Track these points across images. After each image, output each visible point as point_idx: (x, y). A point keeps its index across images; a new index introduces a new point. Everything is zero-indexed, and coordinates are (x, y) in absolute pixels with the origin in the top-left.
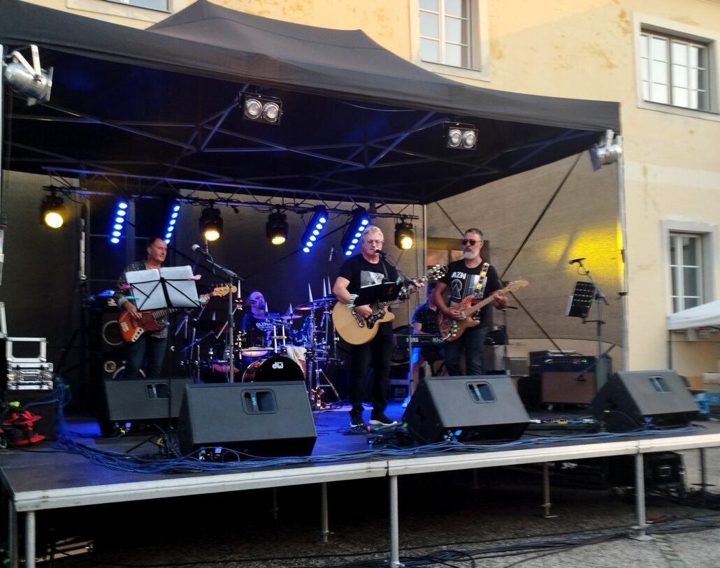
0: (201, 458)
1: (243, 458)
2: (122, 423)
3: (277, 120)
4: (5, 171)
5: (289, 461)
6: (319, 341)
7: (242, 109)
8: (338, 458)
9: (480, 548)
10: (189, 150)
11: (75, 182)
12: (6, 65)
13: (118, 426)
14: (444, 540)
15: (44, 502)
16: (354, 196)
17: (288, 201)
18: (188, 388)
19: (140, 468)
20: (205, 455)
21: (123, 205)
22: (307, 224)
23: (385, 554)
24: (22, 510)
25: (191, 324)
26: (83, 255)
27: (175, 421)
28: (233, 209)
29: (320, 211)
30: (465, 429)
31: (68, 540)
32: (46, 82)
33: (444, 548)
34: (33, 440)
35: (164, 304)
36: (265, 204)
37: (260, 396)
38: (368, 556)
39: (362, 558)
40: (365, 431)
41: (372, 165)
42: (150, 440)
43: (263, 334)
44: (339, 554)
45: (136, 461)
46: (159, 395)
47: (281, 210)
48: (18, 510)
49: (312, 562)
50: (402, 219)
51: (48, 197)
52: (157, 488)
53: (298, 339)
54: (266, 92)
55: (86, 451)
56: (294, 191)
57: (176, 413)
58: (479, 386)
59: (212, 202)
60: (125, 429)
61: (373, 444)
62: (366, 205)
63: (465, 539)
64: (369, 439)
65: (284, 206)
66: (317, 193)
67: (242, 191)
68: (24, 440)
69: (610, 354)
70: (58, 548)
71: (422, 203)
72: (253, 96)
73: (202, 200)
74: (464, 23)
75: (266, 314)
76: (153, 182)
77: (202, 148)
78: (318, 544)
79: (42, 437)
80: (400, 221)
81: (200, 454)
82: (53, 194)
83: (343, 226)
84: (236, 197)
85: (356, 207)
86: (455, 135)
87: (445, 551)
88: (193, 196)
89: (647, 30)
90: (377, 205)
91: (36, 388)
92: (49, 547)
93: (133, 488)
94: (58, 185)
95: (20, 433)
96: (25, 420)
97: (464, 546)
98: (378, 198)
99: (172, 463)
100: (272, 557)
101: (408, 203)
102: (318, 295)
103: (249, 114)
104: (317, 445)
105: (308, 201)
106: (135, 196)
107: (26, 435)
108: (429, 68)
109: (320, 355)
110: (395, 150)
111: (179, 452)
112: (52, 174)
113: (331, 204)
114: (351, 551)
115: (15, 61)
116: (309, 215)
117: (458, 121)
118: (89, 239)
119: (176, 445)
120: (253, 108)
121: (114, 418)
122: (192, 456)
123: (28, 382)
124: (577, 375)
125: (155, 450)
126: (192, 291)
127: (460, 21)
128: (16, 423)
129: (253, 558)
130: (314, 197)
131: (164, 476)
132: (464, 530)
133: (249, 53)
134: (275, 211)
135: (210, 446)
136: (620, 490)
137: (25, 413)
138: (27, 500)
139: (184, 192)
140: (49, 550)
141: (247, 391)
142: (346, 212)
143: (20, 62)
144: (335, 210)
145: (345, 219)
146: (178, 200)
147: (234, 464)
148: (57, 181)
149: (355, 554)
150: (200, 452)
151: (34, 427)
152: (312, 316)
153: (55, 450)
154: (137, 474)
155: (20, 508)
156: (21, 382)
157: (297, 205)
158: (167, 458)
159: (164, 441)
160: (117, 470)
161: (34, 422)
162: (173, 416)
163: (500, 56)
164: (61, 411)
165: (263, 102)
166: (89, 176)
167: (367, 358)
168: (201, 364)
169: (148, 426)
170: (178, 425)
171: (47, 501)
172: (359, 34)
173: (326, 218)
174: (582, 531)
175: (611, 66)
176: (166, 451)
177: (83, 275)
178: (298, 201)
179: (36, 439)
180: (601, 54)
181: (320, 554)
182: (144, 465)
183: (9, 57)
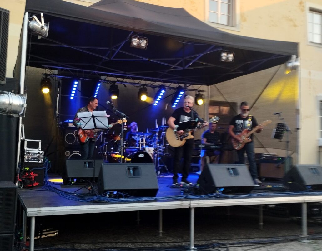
0: (107, 196)
1: (126, 197)
2: (73, 179)
3: (146, 47)
4: (27, 67)
5: (146, 199)
6: (160, 145)
7: (130, 42)
8: (168, 199)
9: (231, 242)
10: (106, 59)
11: (56, 72)
12: (29, 21)
13: (71, 180)
14: (214, 238)
15: (39, 213)
16: (178, 81)
17: (148, 82)
18: (103, 164)
19: (81, 199)
20: (109, 195)
21: (76, 83)
22: (156, 93)
23: (187, 243)
24: (29, 216)
25: (104, 136)
26: (58, 104)
27: (96, 179)
28: (123, 85)
29: (162, 87)
30: (225, 188)
31: (48, 230)
32: (46, 29)
33: (214, 241)
34: (34, 185)
35: (93, 127)
36: (138, 84)
37: (134, 169)
38: (180, 243)
39: (177, 244)
40: (179, 187)
41: (186, 68)
42: (85, 187)
43: (135, 141)
44: (167, 242)
45: (79, 196)
46: (89, 167)
47: (145, 87)
48: (28, 216)
49: (155, 245)
50: (199, 92)
51: (44, 78)
52: (88, 209)
53: (151, 144)
54: (141, 35)
55: (57, 191)
56: (151, 78)
57: (97, 175)
58: (232, 169)
59: (115, 82)
60: (74, 181)
61: (184, 193)
62: (182, 85)
63: (224, 238)
64: (182, 191)
65: (146, 85)
66: (161, 79)
67: (128, 78)
68: (30, 184)
69: (292, 156)
70: (44, 233)
71: (208, 85)
72: (135, 36)
73: (110, 81)
74: (229, 5)
75: (137, 133)
76: (90, 73)
77: (112, 59)
78: (157, 237)
79: (38, 184)
80: (197, 93)
81: (107, 194)
82: (46, 77)
83: (173, 94)
84: (125, 80)
85: (178, 86)
86: (224, 56)
87: (215, 243)
88: (107, 79)
89: (312, 10)
90: (188, 85)
91: (36, 162)
92: (39, 233)
93: (78, 208)
94: (49, 73)
95: (29, 181)
96: (31, 176)
97: (223, 241)
98: (188, 82)
99: (95, 198)
100: (137, 241)
101: (202, 85)
102: (160, 124)
103: (133, 44)
104: (159, 192)
105: (157, 83)
106: (81, 79)
107: (31, 183)
108: (213, 25)
109: (160, 151)
110: (196, 61)
111: (98, 193)
112: (46, 68)
113: (167, 84)
114: (173, 240)
115: (34, 20)
116: (157, 89)
117: (226, 49)
118: (60, 97)
119: (96, 190)
120: (135, 42)
121: (69, 177)
122: (104, 195)
123: (32, 159)
124: (276, 165)
125: (88, 192)
126: (106, 122)
127: (228, 4)
128: (27, 177)
129: (128, 242)
130: (160, 81)
131: (91, 203)
132: (224, 234)
133: (134, 18)
134: (142, 87)
135: (112, 191)
136: (295, 218)
137: (31, 173)
138: (32, 211)
139: (103, 77)
140: (39, 234)
141: (129, 167)
142: (174, 88)
143: (35, 20)
144: (169, 87)
145: (173, 91)
146: (100, 81)
147: (122, 199)
148: (48, 71)
149: (174, 242)
150: (107, 193)
151: (34, 179)
152: (157, 134)
153: (43, 189)
154: (79, 202)
155: (29, 215)
156: (30, 159)
157: (152, 84)
158: (92, 195)
159: (91, 188)
160: (71, 200)
161: (35, 177)
162: (95, 177)
163: (245, 20)
164: (46, 172)
165: (140, 39)
166: (62, 69)
167: (181, 154)
168: (107, 154)
169: (84, 180)
170: (98, 181)
171: (41, 212)
172: (182, 10)
173: (165, 91)
174: (277, 237)
175: (295, 26)
176: (92, 192)
177: (58, 113)
178: (153, 82)
179: (36, 184)
180: (291, 20)
181: (158, 241)
182: (82, 198)
183: (31, 18)
